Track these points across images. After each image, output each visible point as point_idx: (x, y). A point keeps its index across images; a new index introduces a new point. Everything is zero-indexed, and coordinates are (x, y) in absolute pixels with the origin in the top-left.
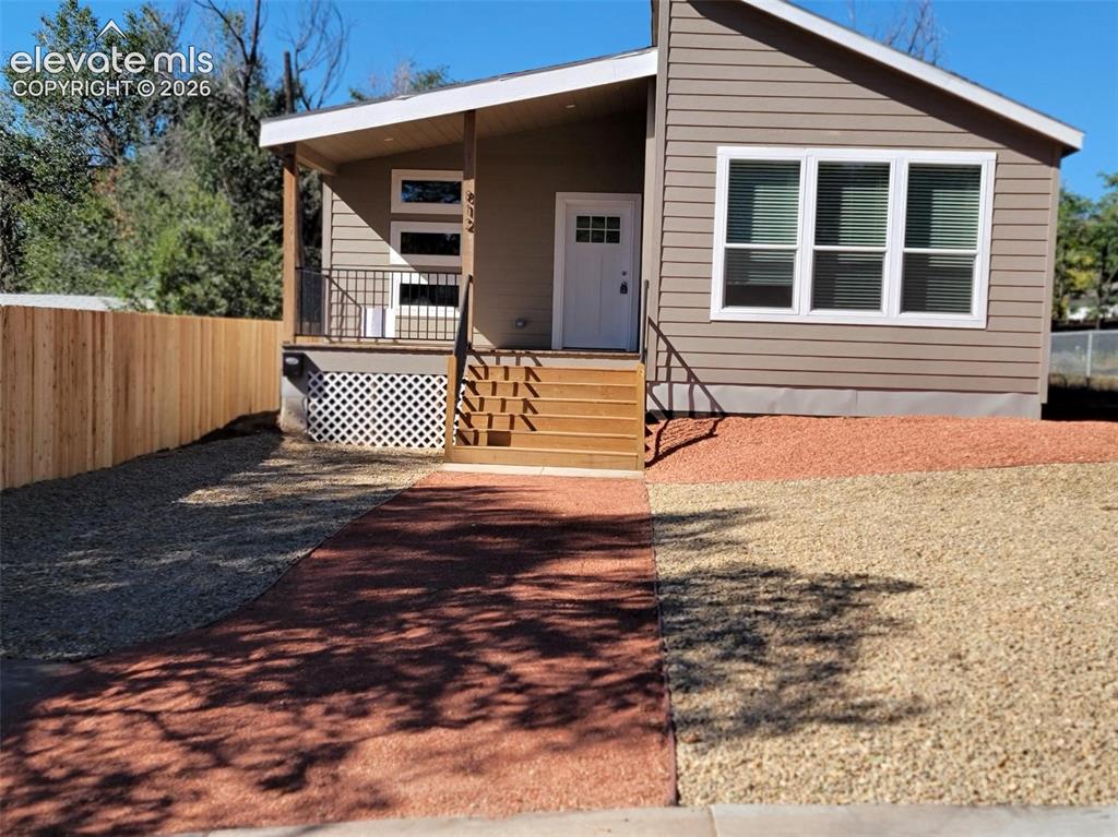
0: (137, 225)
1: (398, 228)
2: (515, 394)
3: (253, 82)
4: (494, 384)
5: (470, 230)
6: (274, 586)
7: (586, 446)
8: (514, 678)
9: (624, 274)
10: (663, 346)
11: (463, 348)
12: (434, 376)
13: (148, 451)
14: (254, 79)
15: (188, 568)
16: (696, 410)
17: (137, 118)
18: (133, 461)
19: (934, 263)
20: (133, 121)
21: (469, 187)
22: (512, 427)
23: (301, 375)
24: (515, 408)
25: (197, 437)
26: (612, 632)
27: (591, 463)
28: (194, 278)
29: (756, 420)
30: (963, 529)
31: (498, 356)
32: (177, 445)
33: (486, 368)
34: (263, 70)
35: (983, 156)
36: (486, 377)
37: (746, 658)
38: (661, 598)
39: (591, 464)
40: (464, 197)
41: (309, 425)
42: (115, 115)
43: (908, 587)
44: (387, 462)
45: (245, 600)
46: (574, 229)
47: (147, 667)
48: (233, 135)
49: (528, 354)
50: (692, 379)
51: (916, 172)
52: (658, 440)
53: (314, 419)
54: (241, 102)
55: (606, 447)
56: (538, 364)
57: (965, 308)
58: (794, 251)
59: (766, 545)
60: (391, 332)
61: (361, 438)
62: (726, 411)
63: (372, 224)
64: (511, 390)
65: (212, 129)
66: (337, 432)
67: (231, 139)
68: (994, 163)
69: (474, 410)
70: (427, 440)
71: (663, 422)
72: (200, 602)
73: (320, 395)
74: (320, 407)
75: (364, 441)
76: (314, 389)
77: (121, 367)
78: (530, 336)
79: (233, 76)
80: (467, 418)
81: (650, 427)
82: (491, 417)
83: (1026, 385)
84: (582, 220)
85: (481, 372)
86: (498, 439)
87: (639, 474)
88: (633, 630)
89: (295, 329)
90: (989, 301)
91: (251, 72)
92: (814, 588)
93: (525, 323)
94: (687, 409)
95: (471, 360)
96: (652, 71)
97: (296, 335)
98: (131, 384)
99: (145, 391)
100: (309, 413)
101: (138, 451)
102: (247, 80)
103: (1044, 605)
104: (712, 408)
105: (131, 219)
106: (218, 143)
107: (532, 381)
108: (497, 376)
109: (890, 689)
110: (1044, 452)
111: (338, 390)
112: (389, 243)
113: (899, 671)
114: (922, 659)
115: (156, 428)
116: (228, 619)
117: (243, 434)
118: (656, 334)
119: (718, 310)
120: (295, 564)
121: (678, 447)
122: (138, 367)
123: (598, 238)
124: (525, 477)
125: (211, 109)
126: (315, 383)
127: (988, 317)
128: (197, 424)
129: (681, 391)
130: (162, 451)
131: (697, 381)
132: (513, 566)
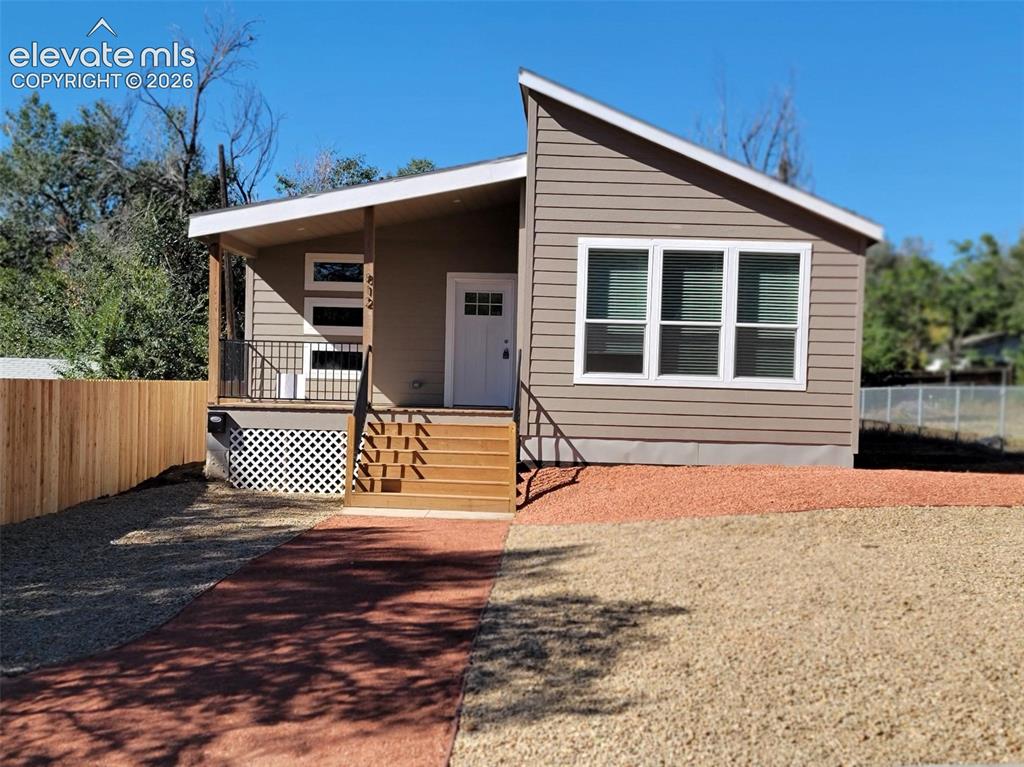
0: (87, 296)
1: (311, 303)
2: (407, 447)
3: (193, 168)
4: (389, 439)
5: (370, 307)
6: (178, 615)
7: (465, 492)
8: (352, 683)
9: (506, 342)
10: (533, 406)
11: (363, 407)
12: (339, 432)
13: (90, 499)
14: (194, 165)
15: (110, 601)
16: (561, 460)
17: (89, 200)
18: (75, 507)
19: (762, 336)
20: (86, 202)
21: (369, 269)
22: (403, 476)
23: (224, 431)
24: (406, 459)
25: (135, 485)
26: (437, 647)
27: (471, 506)
28: (137, 342)
29: (612, 469)
30: (745, 565)
31: (393, 413)
32: (116, 492)
33: (383, 425)
34: (201, 158)
35: (801, 246)
36: (383, 433)
37: (529, 668)
38: (483, 622)
39: (470, 508)
40: (365, 279)
41: (230, 474)
42: (70, 198)
43: (679, 611)
44: (295, 506)
45: (152, 627)
46: (463, 304)
47: (73, 678)
48: (174, 216)
49: (419, 412)
50: (558, 433)
51: (745, 259)
52: (529, 486)
53: (235, 469)
54: (181, 187)
55: (482, 493)
56: (428, 421)
57: (788, 372)
58: (644, 325)
59: (584, 578)
60: (301, 394)
61: (276, 486)
62: (587, 460)
63: (288, 300)
64: (403, 444)
65: (156, 210)
66: (255, 480)
67: (172, 219)
68: (810, 252)
69: (371, 461)
70: (333, 487)
71: (534, 471)
72: (116, 629)
73: (240, 448)
74: (240, 459)
75: (278, 488)
76: (235, 444)
77: (66, 427)
78: (425, 395)
79: (175, 164)
80: (365, 469)
81: (522, 475)
82: (385, 467)
83: (840, 438)
84: (470, 297)
85: (379, 429)
86: (390, 486)
87: (510, 516)
88: (452, 647)
89: (219, 392)
90: (808, 368)
91: (191, 160)
92: (606, 611)
93: (421, 384)
94: (554, 459)
95: (370, 418)
96: (522, 173)
97: (219, 397)
98: (75, 440)
99: (88, 445)
100: (231, 464)
101: (81, 498)
102: (187, 167)
103: (773, 626)
104: (575, 458)
105: (82, 290)
106: (161, 222)
107: (422, 436)
108: (392, 432)
109: (628, 689)
110: (834, 498)
111: (256, 444)
112: (303, 315)
113: (638, 677)
114: (660, 668)
115: (98, 478)
116: (136, 642)
117: (173, 482)
118: (527, 396)
119: (580, 376)
120: (199, 596)
121: (545, 492)
122: (81, 426)
123: (483, 312)
124: (412, 519)
125: (155, 192)
126: (235, 438)
127: (808, 381)
128: (134, 472)
129: (548, 444)
130: (102, 497)
131: (563, 436)
132: (375, 595)
